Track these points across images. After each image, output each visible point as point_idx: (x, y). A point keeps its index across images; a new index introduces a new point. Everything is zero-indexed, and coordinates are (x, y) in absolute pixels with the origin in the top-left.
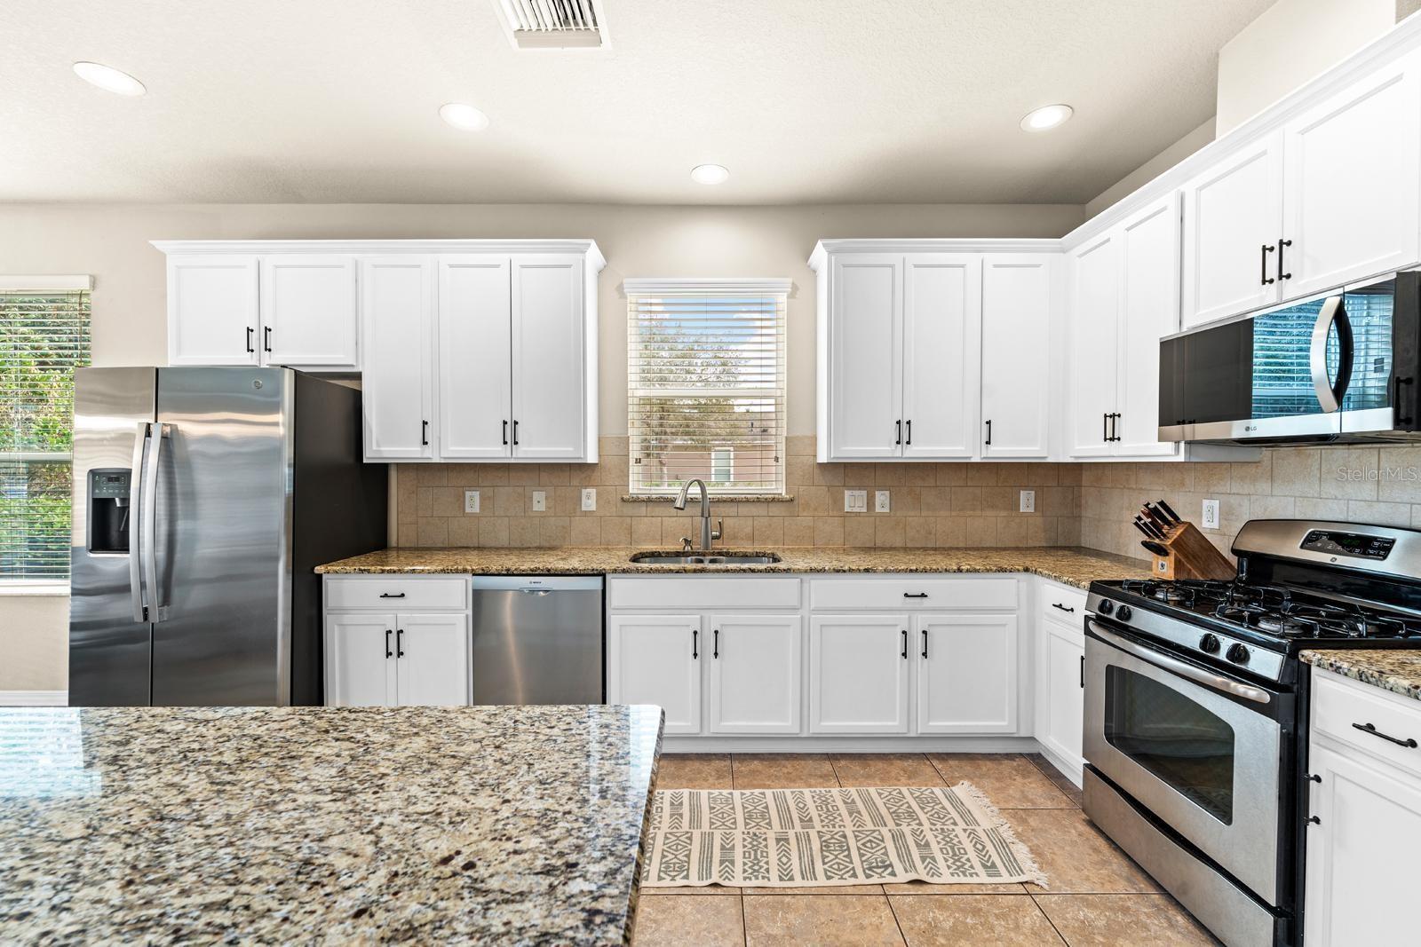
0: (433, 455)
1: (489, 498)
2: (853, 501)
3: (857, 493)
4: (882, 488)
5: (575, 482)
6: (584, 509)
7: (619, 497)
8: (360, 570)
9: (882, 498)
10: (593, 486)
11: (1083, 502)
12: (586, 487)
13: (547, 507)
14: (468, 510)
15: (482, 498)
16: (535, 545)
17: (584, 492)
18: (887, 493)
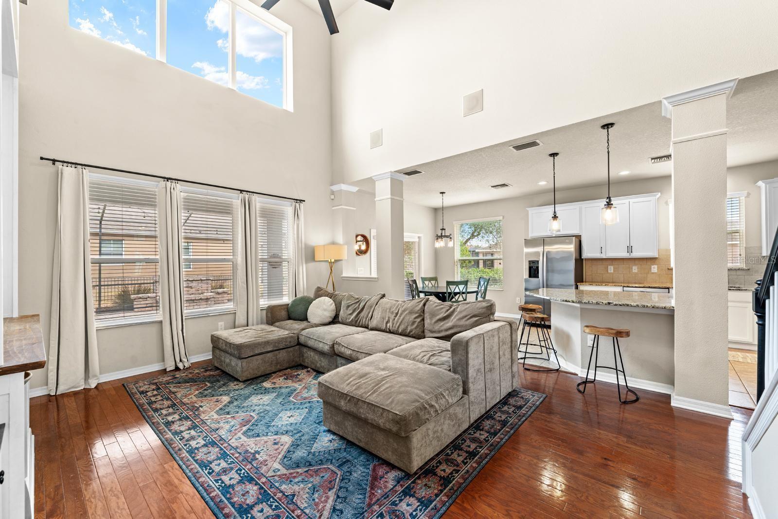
0: (603, 256)
1: (617, 268)
5: (649, 263)
6: (652, 271)
7: (667, 268)
10: (656, 265)
13: (638, 271)
14: (609, 271)
15: (614, 268)
17: (652, 266)
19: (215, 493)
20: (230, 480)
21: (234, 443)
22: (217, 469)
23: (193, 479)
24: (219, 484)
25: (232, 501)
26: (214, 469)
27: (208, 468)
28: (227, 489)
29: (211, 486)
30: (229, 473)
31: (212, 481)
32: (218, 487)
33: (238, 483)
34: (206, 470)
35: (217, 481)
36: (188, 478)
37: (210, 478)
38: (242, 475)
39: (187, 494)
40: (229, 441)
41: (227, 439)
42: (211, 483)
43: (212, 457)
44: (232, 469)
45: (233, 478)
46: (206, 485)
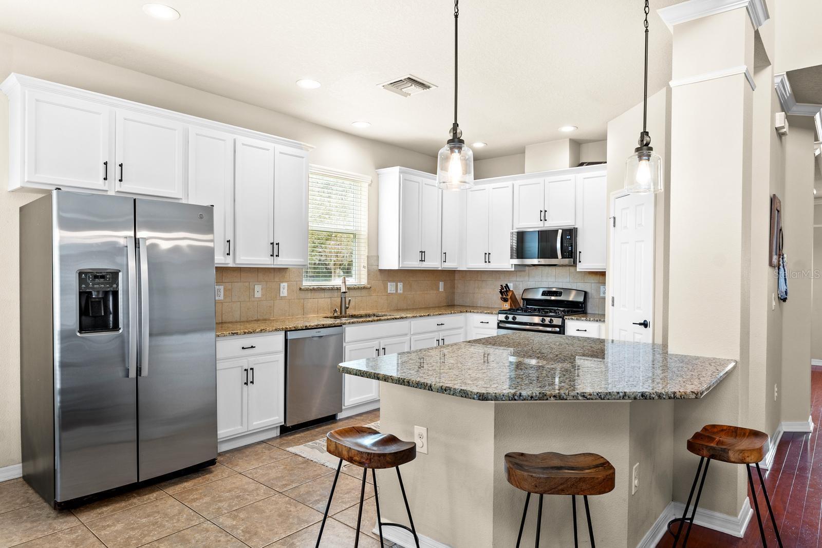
0: (231, 262)
1: (229, 290)
2: (391, 288)
3: (392, 284)
4: (400, 281)
5: (277, 279)
6: (281, 295)
7: (298, 288)
8: (232, 333)
9: (400, 285)
10: (286, 281)
11: (456, 286)
12: (282, 282)
13: (262, 295)
14: (217, 298)
15: (227, 290)
16: (255, 319)
17: (282, 285)
18: (402, 283)
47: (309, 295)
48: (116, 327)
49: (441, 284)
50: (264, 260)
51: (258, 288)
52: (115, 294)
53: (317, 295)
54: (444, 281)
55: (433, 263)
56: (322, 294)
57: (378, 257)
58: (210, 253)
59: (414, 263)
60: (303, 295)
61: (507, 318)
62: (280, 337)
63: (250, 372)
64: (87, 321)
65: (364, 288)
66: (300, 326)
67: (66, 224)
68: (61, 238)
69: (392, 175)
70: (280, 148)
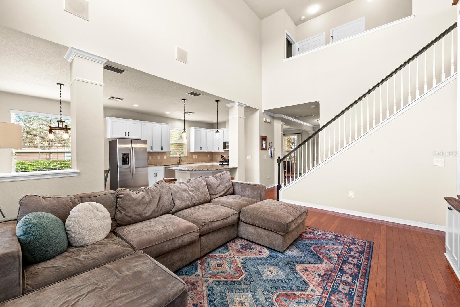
0: (152, 151)
2: (194, 156)
4: (196, 155)
5: (163, 155)
7: (169, 156)
8: (152, 166)
9: (196, 156)
11: (213, 156)
12: (165, 155)
15: (151, 157)
19: (361, 279)
20: (348, 278)
21: (319, 291)
22: (347, 288)
23: (364, 295)
24: (355, 281)
25: (358, 271)
26: (348, 289)
27: (350, 292)
28: (355, 276)
29: (359, 283)
30: (345, 280)
31: (357, 285)
32: (357, 280)
33: (347, 274)
34: (353, 293)
35: (355, 283)
36: (365, 298)
37: (355, 287)
38: (342, 275)
39: (374, 292)
40: (318, 295)
41: (317, 298)
42: (358, 285)
43: (341, 296)
44: (341, 281)
45: (346, 277)
46: (361, 286)
47: (171, 158)
48: (129, 164)
49: (209, 156)
50: (159, 151)
51: (159, 157)
52: (128, 158)
53: (174, 158)
54: (210, 155)
55: (204, 150)
56: (175, 158)
57: (190, 149)
58: (146, 149)
59: (199, 150)
60: (170, 158)
61: (221, 163)
62: (163, 167)
63: (156, 174)
64: (124, 163)
65: (186, 157)
66: (167, 165)
67: (119, 144)
68: (119, 146)
69: (192, 129)
70: (162, 126)
